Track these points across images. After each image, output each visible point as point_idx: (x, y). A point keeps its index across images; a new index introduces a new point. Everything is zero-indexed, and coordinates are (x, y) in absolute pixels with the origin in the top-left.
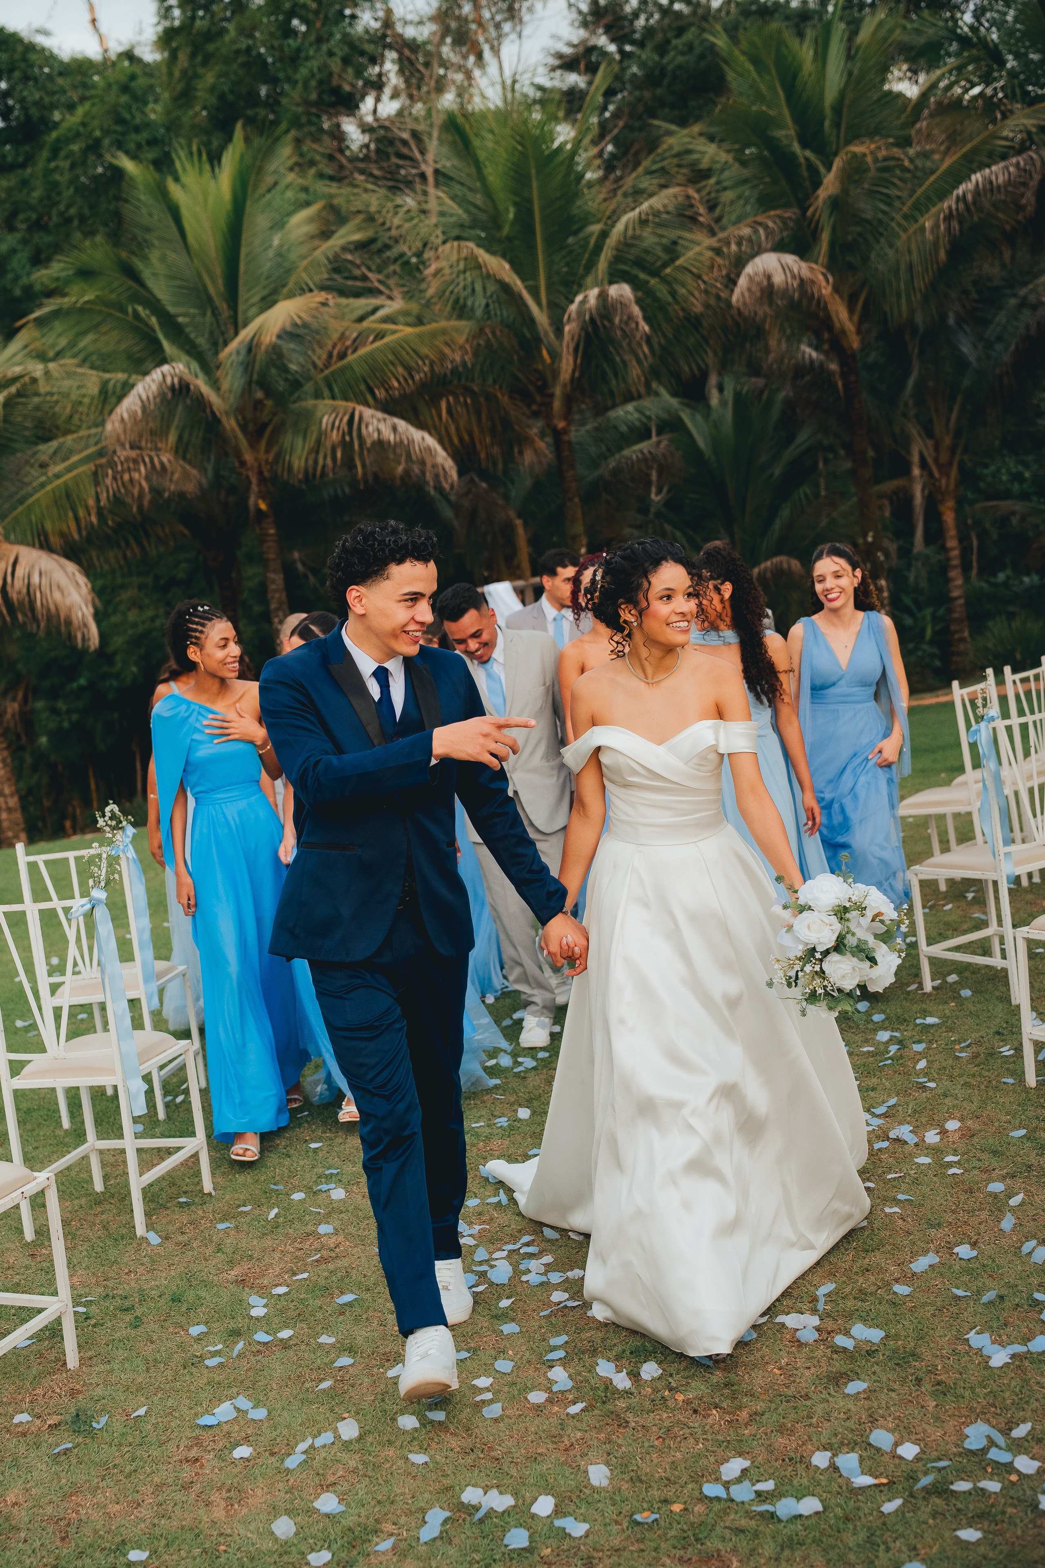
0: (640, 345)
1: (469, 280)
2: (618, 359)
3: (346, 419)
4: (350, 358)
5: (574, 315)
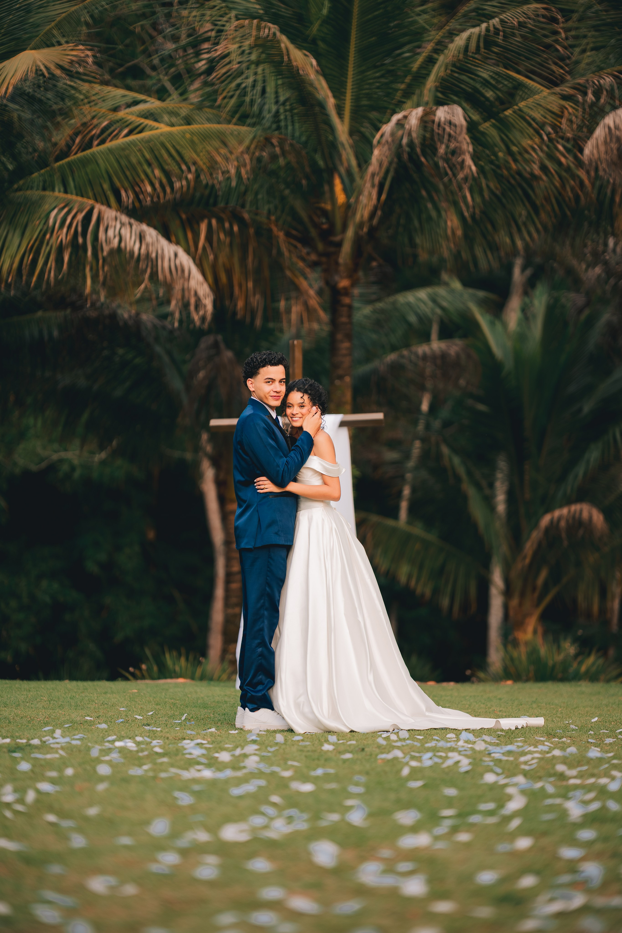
0: (460, 188)
1: (260, 78)
2: (430, 206)
3: (80, 217)
4: (95, 149)
5: (387, 137)
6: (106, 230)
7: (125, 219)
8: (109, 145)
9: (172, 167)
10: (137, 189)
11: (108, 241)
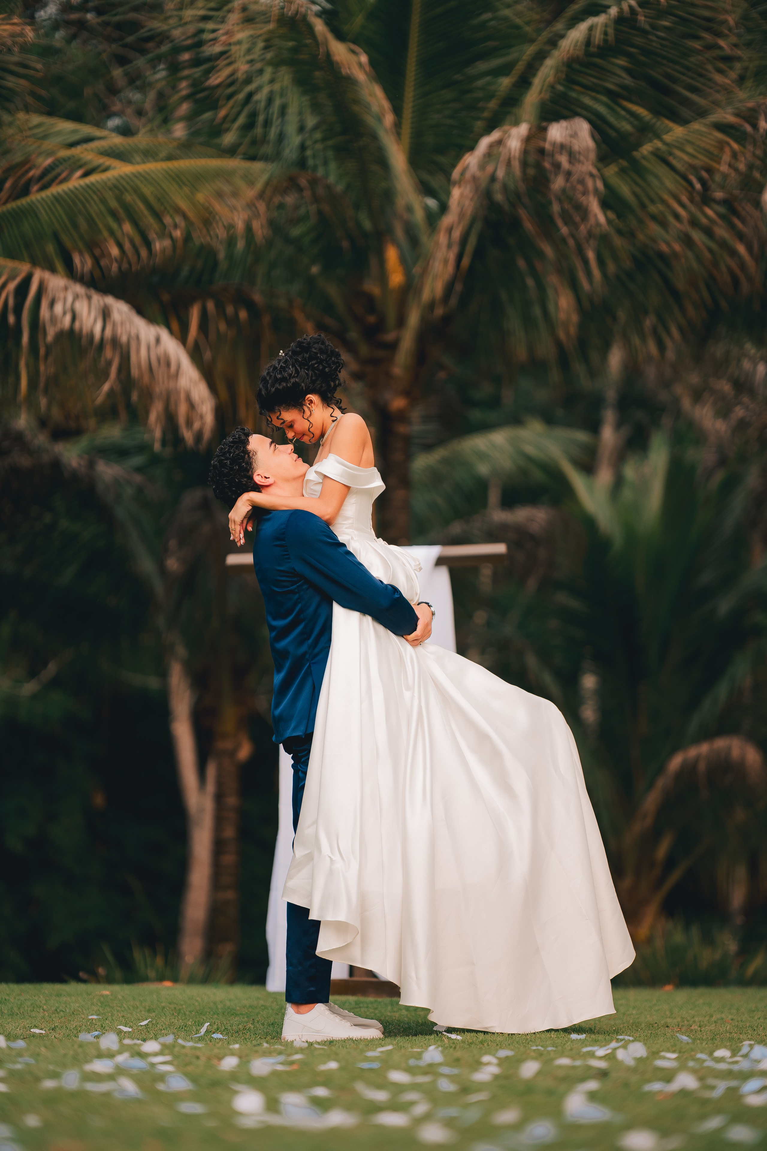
0: (582, 250)
1: (278, 89)
4: (34, 197)
5: (473, 170)
6: (52, 304)
7: (79, 288)
8: (55, 190)
9: (150, 220)
10: (97, 252)
11: (54, 320)
